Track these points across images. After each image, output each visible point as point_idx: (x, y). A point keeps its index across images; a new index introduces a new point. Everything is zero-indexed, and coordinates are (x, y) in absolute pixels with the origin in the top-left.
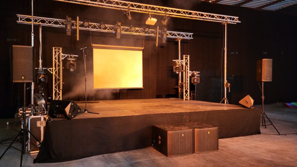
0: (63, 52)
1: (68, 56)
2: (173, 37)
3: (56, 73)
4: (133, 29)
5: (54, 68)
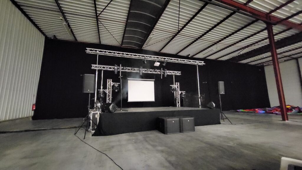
0: (112, 82)
1: (115, 84)
2: (170, 74)
3: (108, 92)
4: (149, 70)
5: (108, 90)
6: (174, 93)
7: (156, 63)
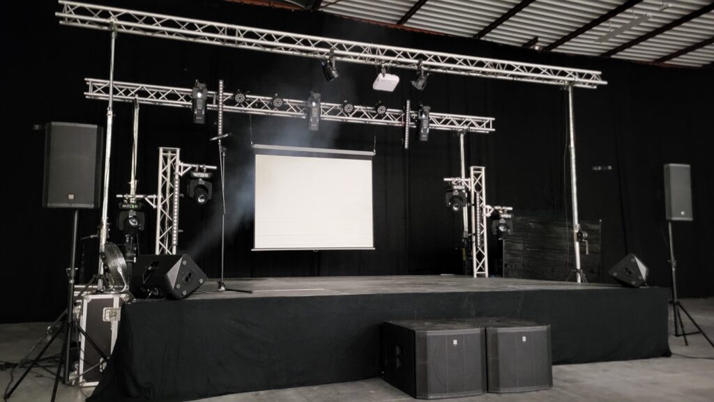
1: (193, 169)
2: (447, 127)
3: (164, 206)
4: (349, 107)
5: (160, 196)
6: (461, 212)
7: (380, 76)
